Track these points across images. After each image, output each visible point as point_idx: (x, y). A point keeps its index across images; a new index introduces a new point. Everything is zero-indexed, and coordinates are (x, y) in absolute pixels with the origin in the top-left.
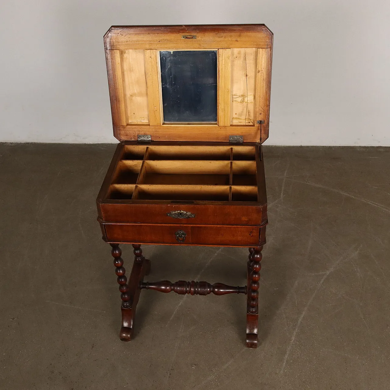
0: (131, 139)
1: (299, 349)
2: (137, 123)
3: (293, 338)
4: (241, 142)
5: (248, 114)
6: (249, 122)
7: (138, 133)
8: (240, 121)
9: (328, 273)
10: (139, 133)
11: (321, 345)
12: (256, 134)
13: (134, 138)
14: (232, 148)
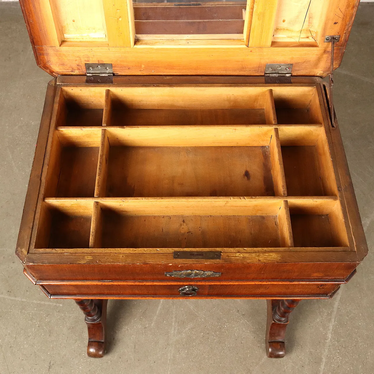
0: (72, 71)
1: (338, 353)
2: (81, 40)
3: (330, 336)
4: (288, 75)
5: (309, 21)
6: (308, 37)
7: (85, 61)
8: (290, 34)
9: (368, 222)
10: (88, 61)
11: (368, 344)
12: (319, 60)
13: (79, 69)
14: (271, 91)
